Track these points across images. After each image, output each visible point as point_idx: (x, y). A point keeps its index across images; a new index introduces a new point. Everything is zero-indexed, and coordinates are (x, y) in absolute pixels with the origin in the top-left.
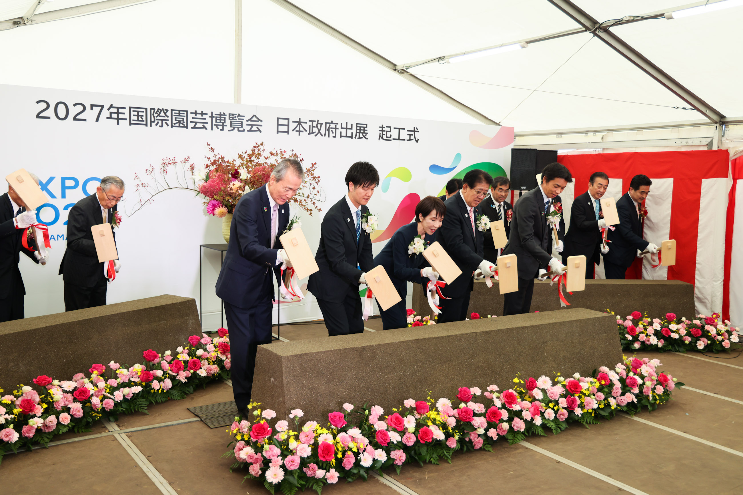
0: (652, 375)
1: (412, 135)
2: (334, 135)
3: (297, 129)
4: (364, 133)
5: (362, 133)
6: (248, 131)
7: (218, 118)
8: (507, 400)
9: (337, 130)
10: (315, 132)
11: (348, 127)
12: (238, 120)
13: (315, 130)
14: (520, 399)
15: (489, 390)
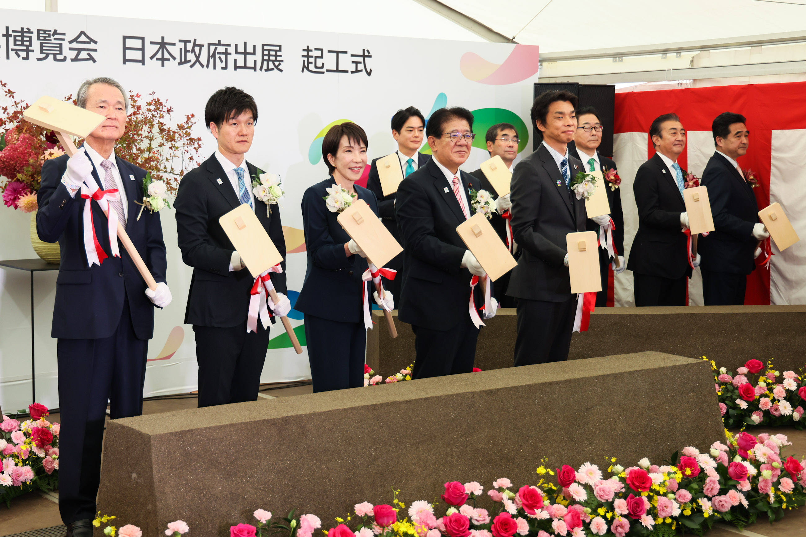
0: (773, 461)
1: (360, 63)
2: (223, 65)
3: (159, 55)
4: (276, 60)
5: (273, 61)
6: (72, 60)
7: (18, 38)
8: (525, 502)
9: (229, 56)
10: (190, 61)
11: (248, 51)
12: (53, 41)
13: (191, 57)
14: (549, 501)
15: (497, 487)
